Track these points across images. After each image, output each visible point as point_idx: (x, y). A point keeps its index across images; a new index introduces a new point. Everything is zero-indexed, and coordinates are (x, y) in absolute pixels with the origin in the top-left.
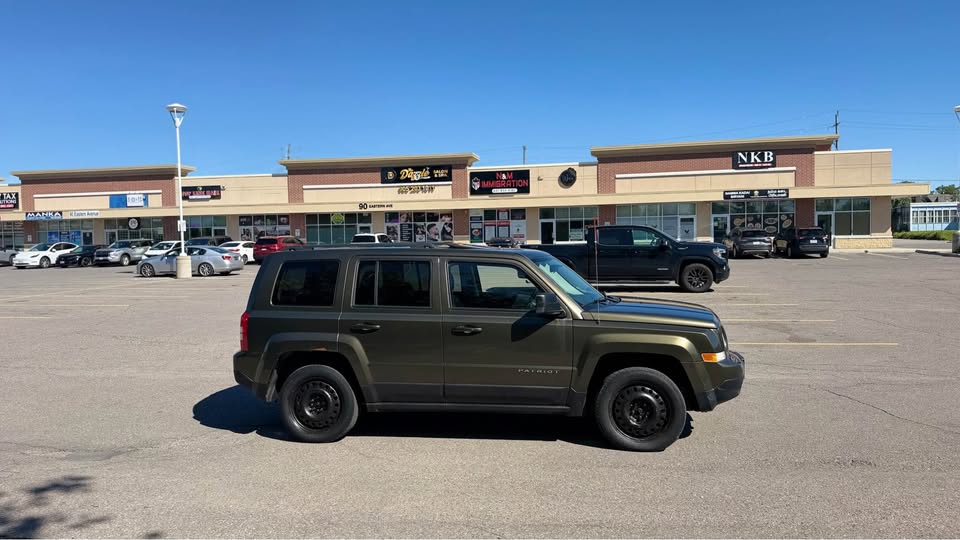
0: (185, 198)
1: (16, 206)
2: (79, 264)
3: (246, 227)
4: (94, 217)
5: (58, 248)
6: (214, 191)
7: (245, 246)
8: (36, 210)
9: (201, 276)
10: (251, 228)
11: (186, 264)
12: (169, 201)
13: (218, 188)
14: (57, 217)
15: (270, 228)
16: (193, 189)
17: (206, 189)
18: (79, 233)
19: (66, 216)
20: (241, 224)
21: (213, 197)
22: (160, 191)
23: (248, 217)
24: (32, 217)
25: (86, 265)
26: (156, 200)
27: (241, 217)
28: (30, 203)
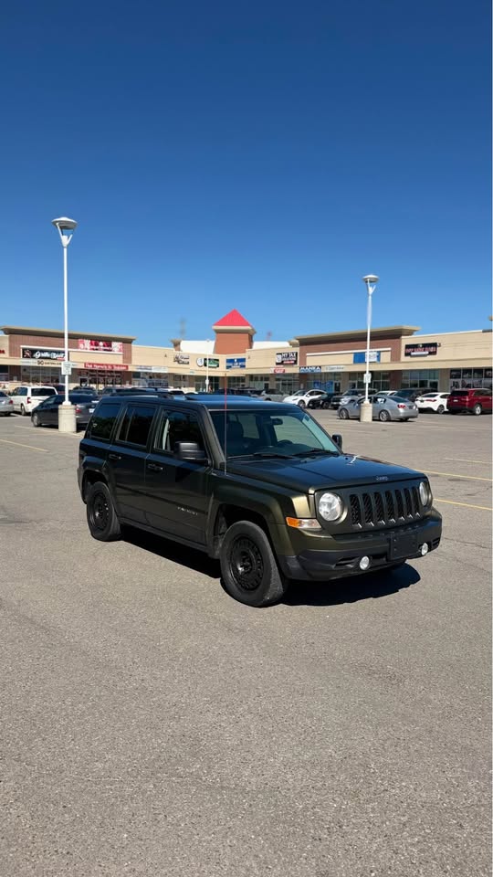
0: (407, 354)
1: (296, 362)
2: (322, 407)
3: (456, 380)
4: (341, 370)
5: (311, 394)
6: (431, 348)
7: (442, 397)
8: (308, 365)
9: (380, 420)
10: (460, 381)
11: (367, 411)
12: (395, 358)
13: (435, 345)
14: (318, 370)
15: (477, 381)
16: (415, 347)
17: (425, 346)
18: (332, 383)
19: (324, 370)
20: (451, 377)
21: (430, 353)
22: (389, 349)
23: (458, 370)
24: (303, 370)
25: (327, 408)
26: (386, 357)
27: (452, 370)
28: (304, 360)
